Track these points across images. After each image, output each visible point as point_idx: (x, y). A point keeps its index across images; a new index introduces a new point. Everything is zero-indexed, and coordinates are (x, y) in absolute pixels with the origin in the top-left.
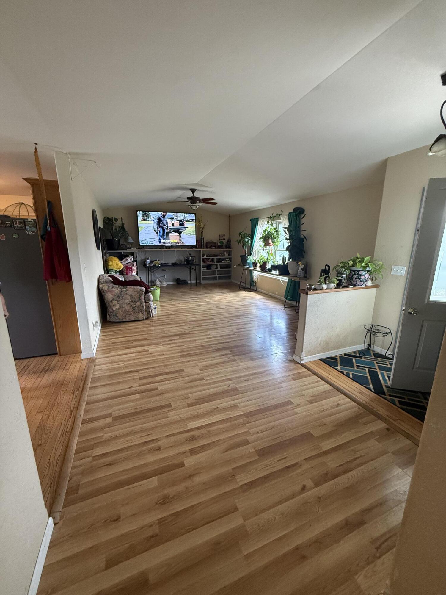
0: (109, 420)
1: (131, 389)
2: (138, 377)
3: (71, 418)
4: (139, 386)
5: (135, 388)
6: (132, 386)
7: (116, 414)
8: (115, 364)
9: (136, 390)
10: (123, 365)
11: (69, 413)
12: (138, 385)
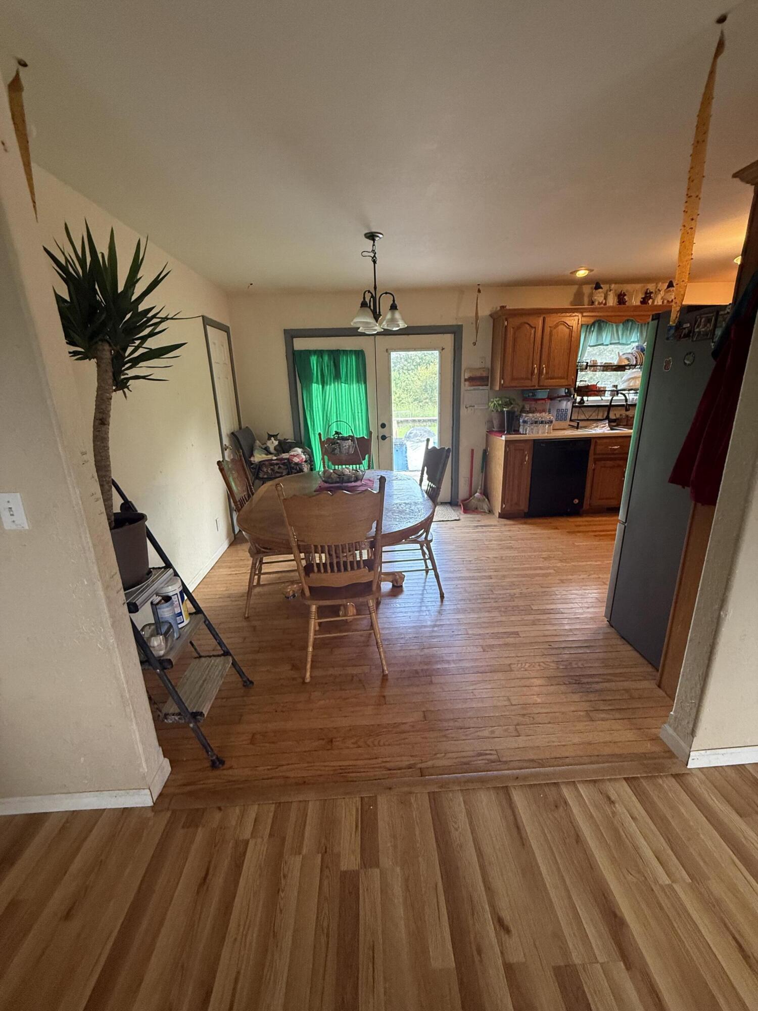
0: (350, 861)
1: (490, 928)
2: (576, 959)
3: (389, 772)
4: (509, 969)
5: (494, 940)
6: (508, 931)
7: (371, 881)
8: (662, 843)
9: (479, 952)
10: (665, 880)
11: (405, 763)
12: (516, 957)
